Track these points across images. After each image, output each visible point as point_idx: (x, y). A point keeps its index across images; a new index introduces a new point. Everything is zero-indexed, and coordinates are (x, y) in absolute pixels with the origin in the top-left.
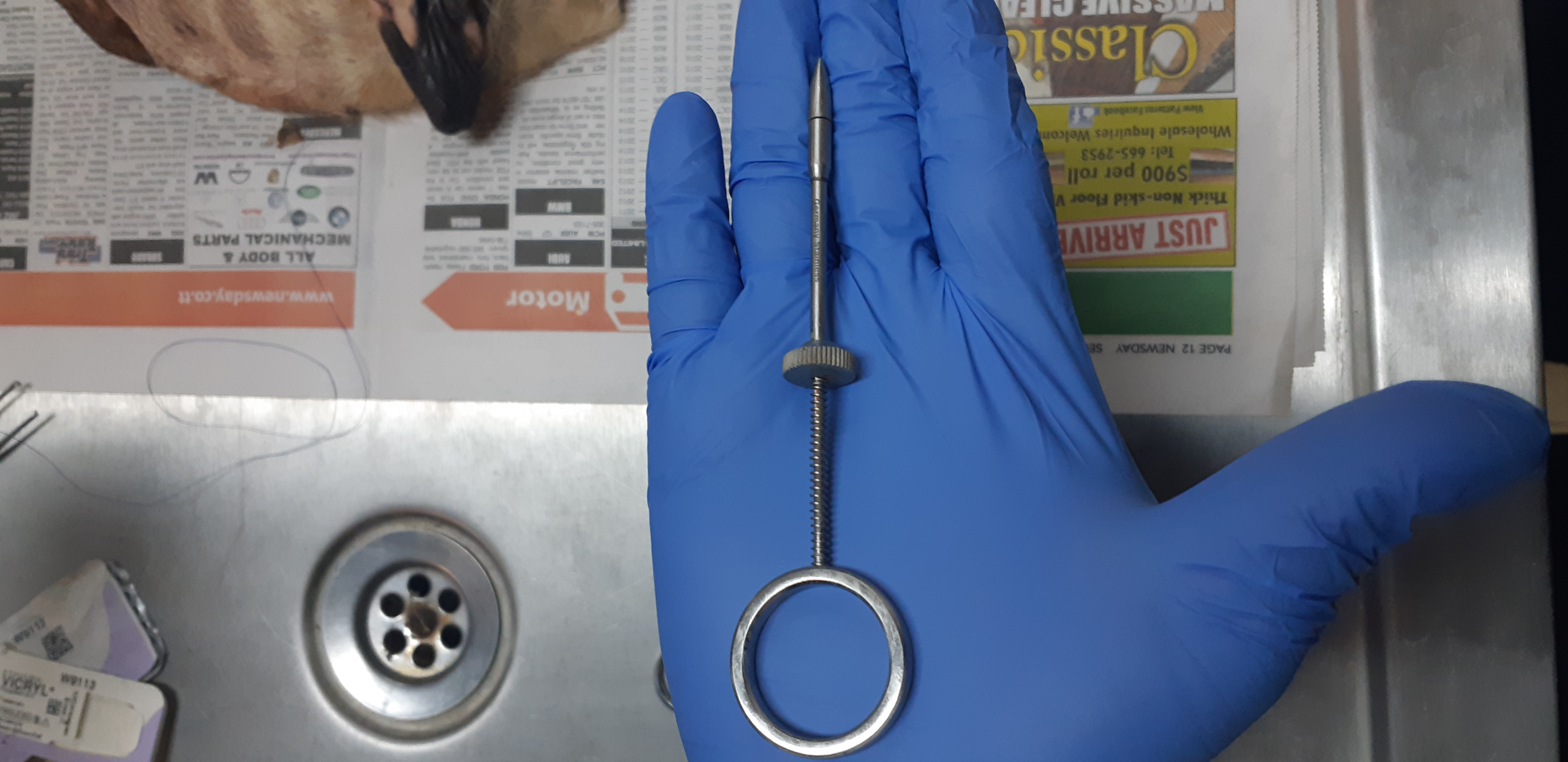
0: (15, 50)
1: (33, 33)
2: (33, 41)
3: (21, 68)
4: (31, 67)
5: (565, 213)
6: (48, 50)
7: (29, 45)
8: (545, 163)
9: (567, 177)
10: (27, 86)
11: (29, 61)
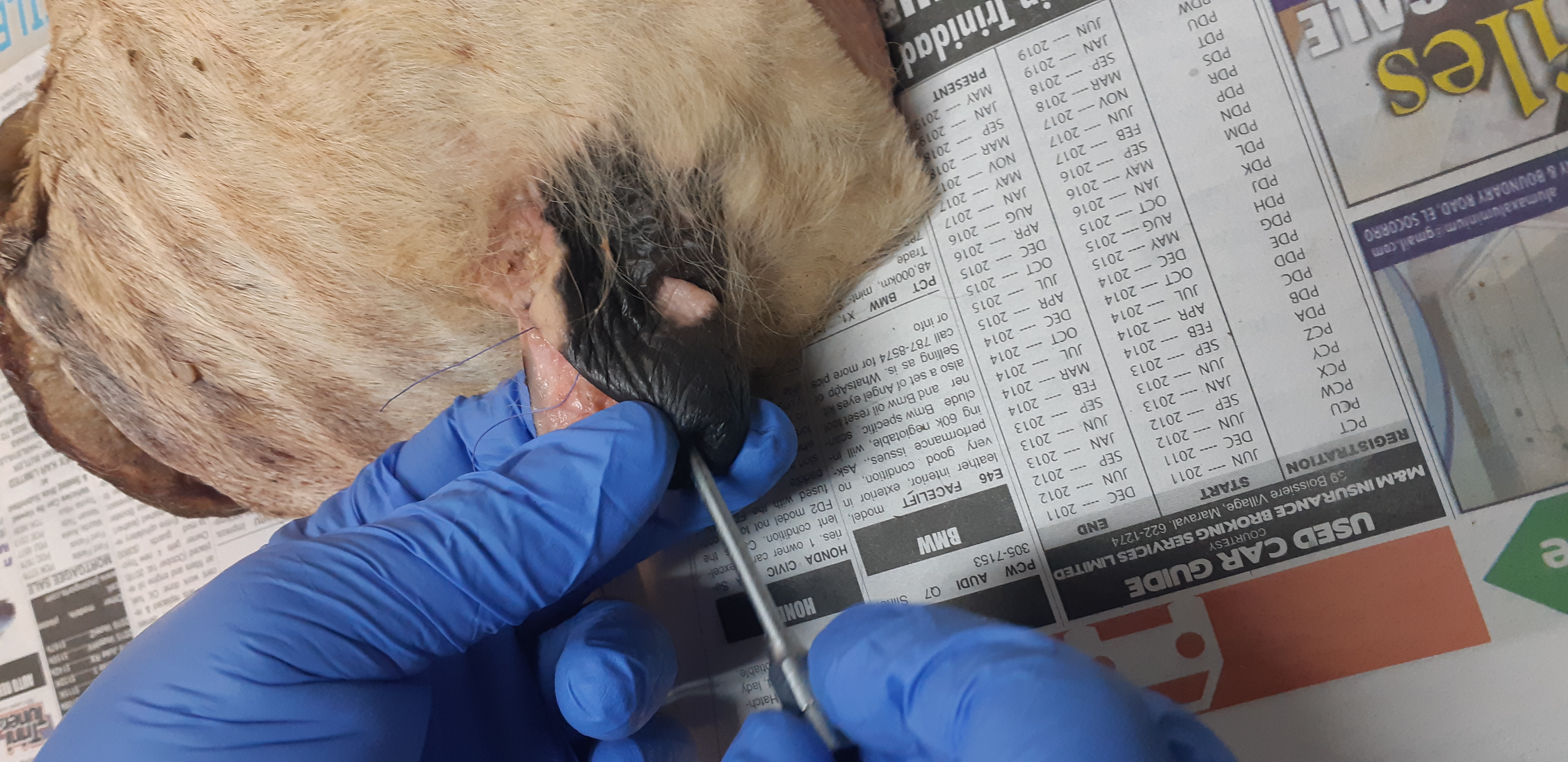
0: (81, 541)
1: (94, 512)
2: (98, 523)
3: (95, 566)
4: (107, 559)
5: (953, 548)
6: (120, 528)
7: (94, 530)
8: (888, 474)
9: (934, 484)
10: (111, 588)
11: (101, 553)
